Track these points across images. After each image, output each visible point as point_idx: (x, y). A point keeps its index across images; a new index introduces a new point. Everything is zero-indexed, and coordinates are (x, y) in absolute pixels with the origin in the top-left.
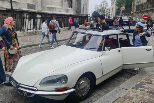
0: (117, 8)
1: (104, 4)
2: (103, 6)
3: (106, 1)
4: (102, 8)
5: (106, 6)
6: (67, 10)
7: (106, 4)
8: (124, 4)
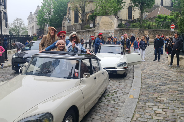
0: (39, 27)
1: (17, 22)
2: (16, 25)
3: (20, 19)
4: (15, 26)
5: (21, 24)
6: (5, 29)
7: (20, 22)
8: (48, 24)
